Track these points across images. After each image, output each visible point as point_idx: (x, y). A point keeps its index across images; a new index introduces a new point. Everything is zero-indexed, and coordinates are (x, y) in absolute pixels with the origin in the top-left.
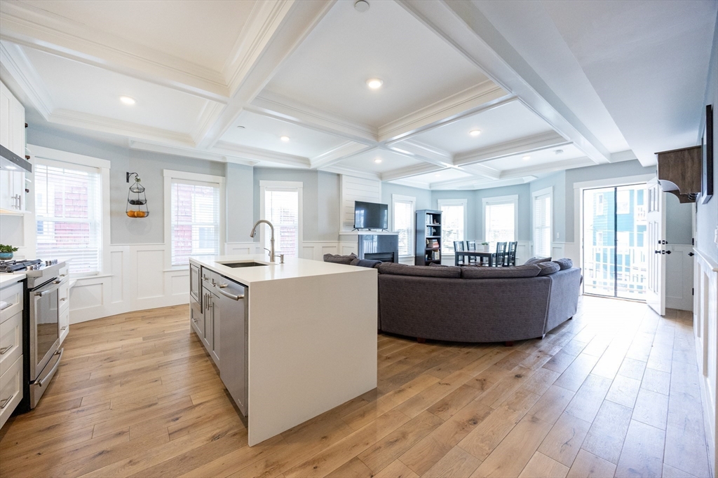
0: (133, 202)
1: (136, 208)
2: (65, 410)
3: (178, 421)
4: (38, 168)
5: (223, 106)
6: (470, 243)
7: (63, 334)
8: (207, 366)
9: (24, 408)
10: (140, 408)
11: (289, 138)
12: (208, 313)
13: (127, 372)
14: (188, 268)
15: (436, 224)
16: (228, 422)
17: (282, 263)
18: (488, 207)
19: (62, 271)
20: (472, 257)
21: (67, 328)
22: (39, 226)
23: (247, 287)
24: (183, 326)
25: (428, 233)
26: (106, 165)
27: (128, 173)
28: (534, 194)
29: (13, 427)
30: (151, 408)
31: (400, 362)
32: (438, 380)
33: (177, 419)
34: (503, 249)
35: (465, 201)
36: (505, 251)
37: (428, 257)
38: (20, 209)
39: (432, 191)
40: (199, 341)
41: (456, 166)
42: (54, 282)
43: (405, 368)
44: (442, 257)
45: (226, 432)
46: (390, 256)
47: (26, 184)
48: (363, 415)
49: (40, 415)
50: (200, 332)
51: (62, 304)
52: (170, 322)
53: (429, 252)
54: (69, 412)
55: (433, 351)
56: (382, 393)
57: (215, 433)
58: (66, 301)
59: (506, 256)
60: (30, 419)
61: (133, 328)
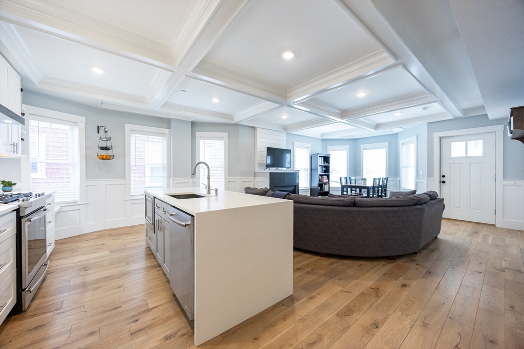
0: (102, 148)
1: (104, 153)
2: (50, 312)
3: (137, 322)
4: (32, 123)
5: (170, 73)
6: (352, 178)
7: (49, 250)
8: (159, 274)
9: (17, 310)
10: (108, 311)
11: (219, 99)
12: (160, 234)
13: (98, 279)
14: (144, 197)
15: (326, 164)
16: (177, 324)
17: (217, 195)
18: (365, 152)
19: (48, 201)
20: (353, 189)
21: (53, 244)
22: (33, 166)
23: (194, 216)
24: (140, 242)
25: (320, 171)
26: (82, 120)
27: (98, 127)
28: (401, 142)
29: (8, 327)
30: (116, 311)
31: (308, 273)
32: (340, 288)
33: (137, 321)
34: (378, 183)
35: (348, 146)
36: (379, 184)
37: (320, 189)
38: (17, 153)
39: (323, 140)
40: (153, 254)
41: (344, 121)
42: (42, 210)
43: (313, 277)
44: (330, 189)
45: (176, 333)
46: (292, 188)
47: (22, 135)
48: (284, 319)
49: (30, 316)
50: (153, 248)
51: (48, 227)
52: (129, 239)
53: (321, 185)
54: (52, 313)
55: (333, 263)
56: (298, 300)
57: (167, 333)
58: (52, 223)
59: (380, 189)
60: (21, 319)
61: (102, 243)
